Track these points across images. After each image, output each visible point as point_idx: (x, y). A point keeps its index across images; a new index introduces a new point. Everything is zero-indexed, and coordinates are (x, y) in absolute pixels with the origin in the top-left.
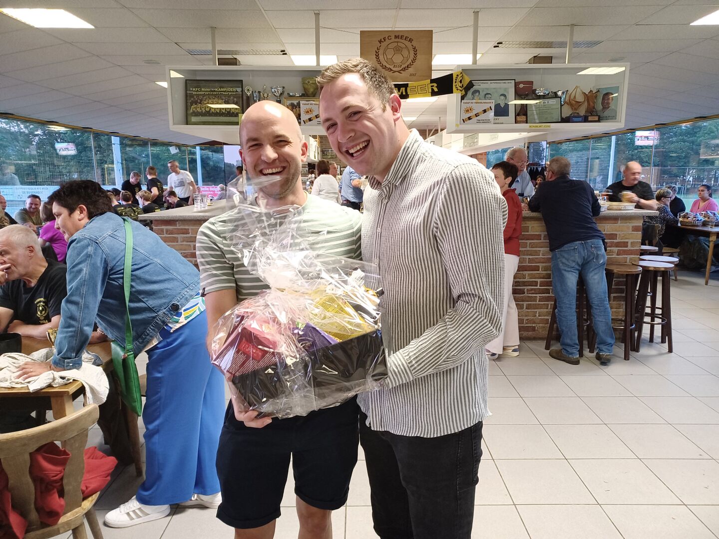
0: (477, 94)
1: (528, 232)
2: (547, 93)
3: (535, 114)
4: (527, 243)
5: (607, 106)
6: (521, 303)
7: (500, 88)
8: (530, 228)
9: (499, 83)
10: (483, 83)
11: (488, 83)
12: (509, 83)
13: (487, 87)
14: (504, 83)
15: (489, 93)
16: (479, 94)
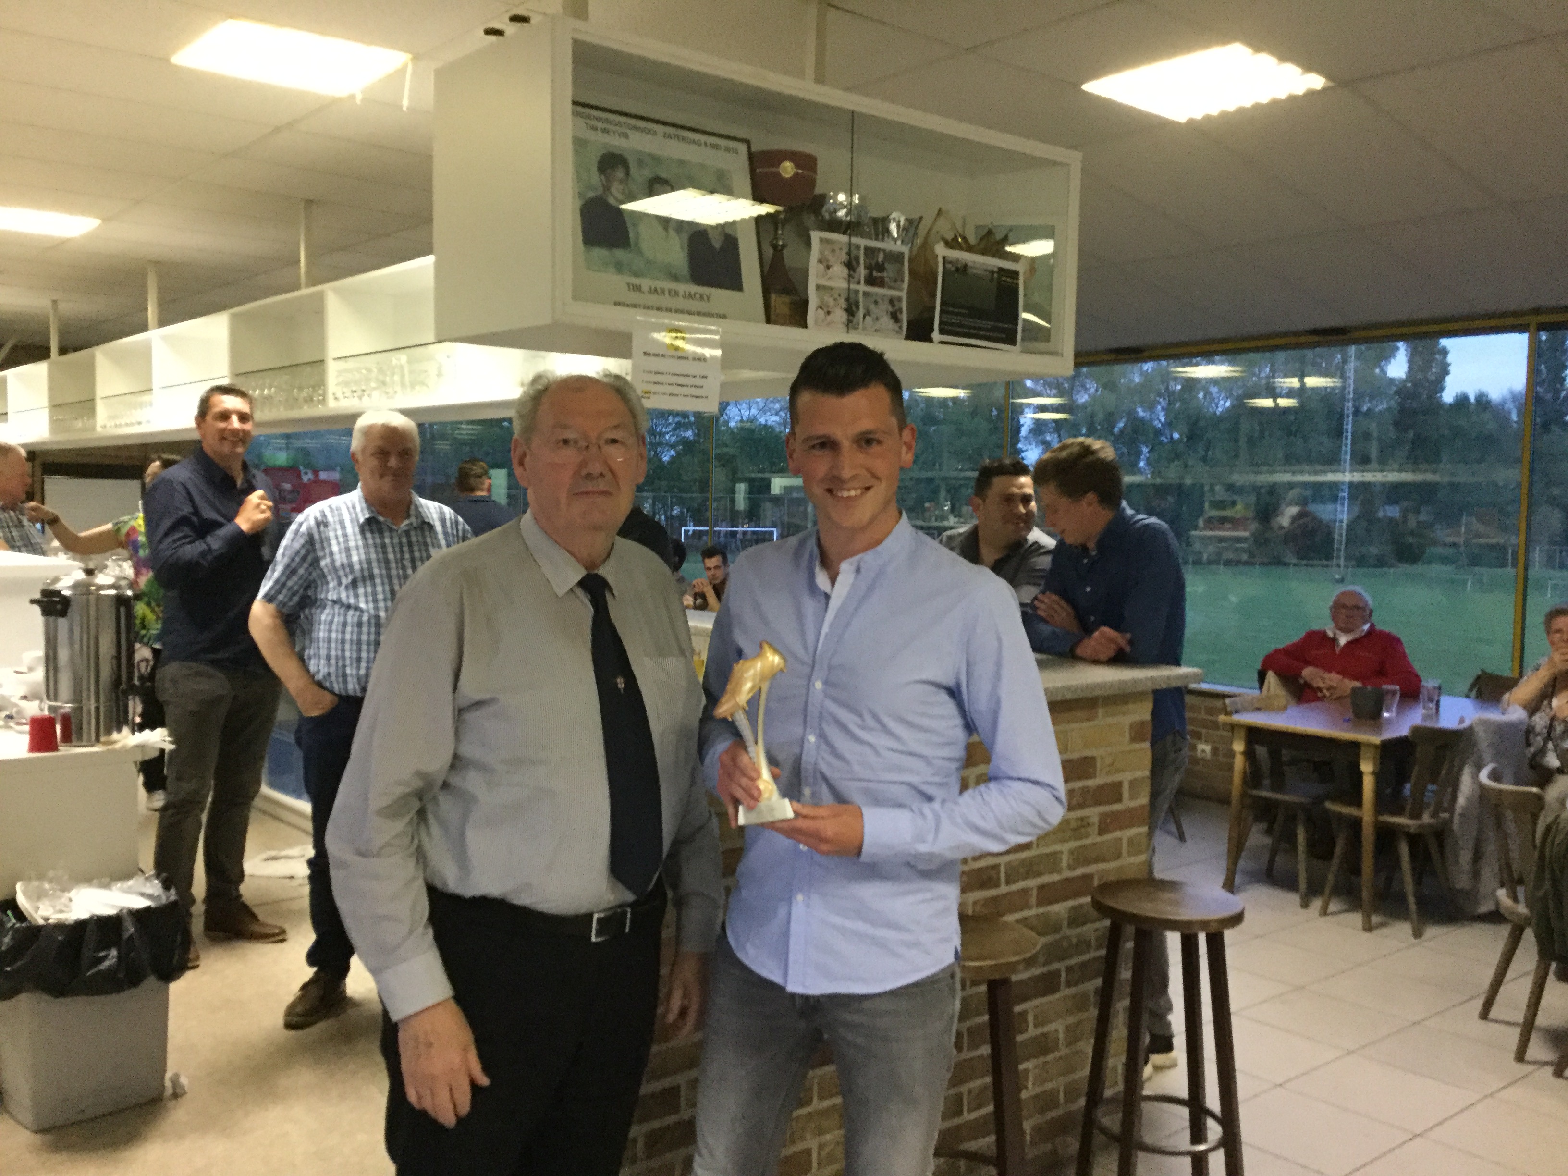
0: (620, 174)
7: (702, 166)
9: (694, 142)
10: (636, 128)
11: (655, 133)
12: (728, 150)
13: (657, 152)
14: (715, 147)
15: (664, 175)
16: (627, 173)
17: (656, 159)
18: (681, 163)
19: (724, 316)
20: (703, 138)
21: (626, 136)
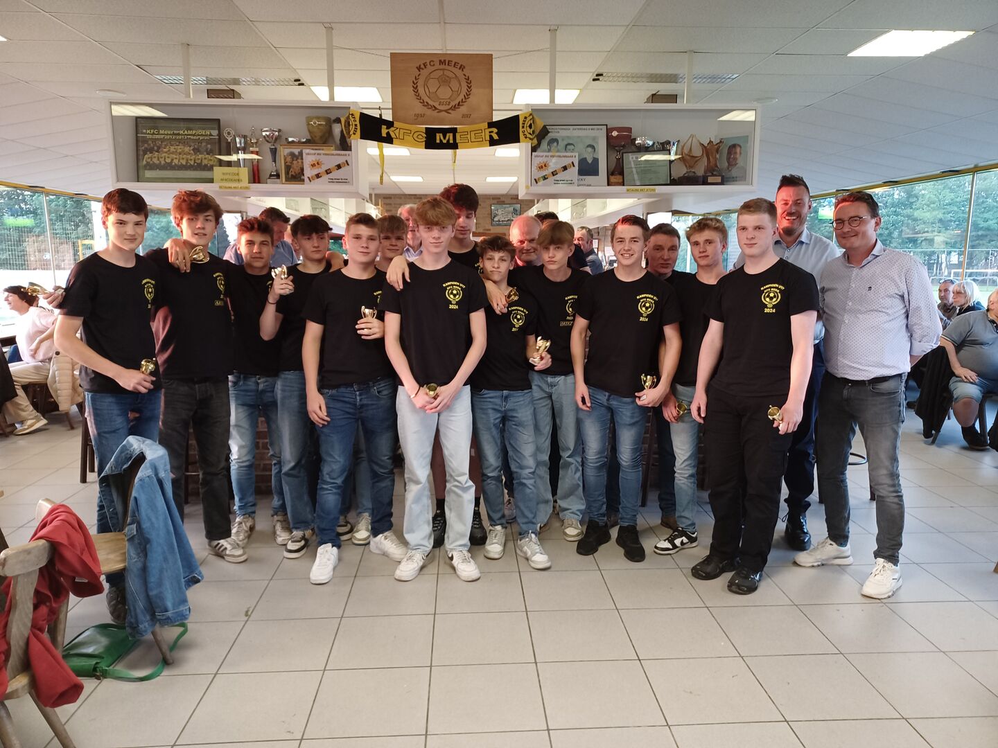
0: (555, 144)
2: (651, 143)
3: (634, 173)
5: (734, 163)
7: (587, 137)
9: (584, 129)
10: (562, 129)
11: (569, 129)
12: (598, 129)
13: (569, 135)
14: (592, 129)
15: (571, 142)
16: (558, 143)
17: (568, 137)
18: (579, 137)
19: (590, 185)
20: (588, 127)
21: (559, 132)
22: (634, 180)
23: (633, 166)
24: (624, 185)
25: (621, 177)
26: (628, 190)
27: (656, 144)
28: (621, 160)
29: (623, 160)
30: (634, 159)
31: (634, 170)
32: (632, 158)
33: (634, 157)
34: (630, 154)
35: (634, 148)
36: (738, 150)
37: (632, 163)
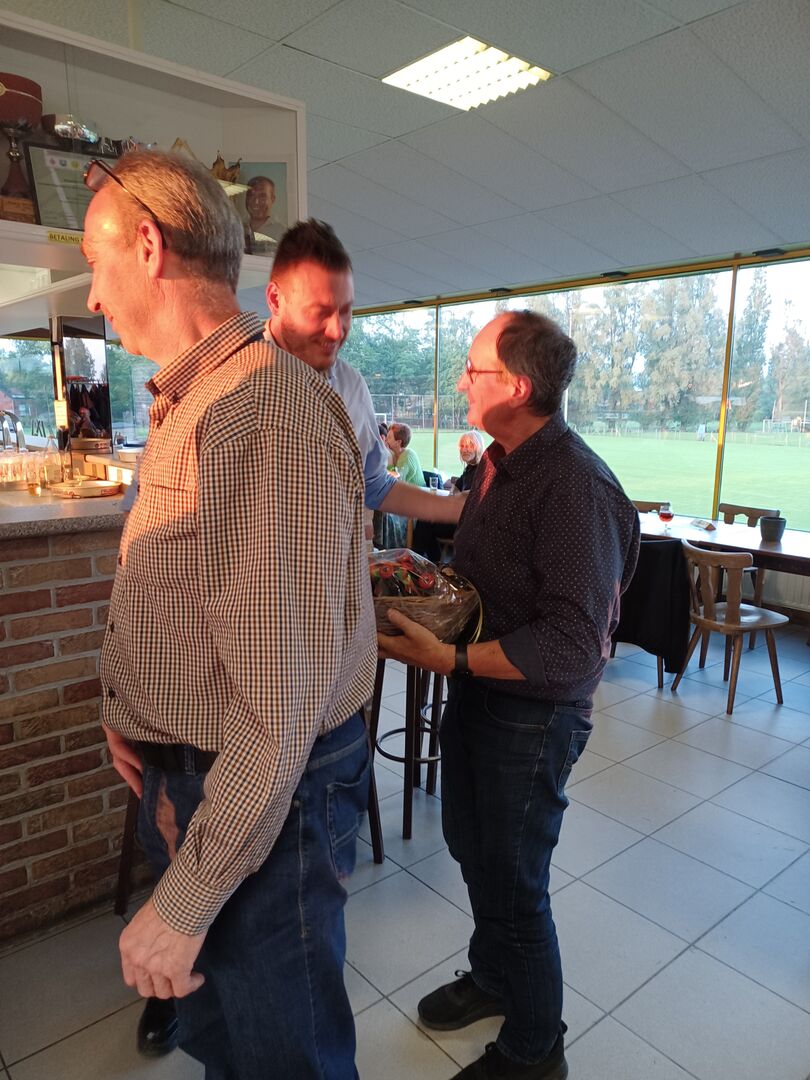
1: (89, 575)
2: (92, 137)
3: (63, 197)
4: (90, 611)
5: (261, 215)
6: (94, 794)
8: (92, 563)
22: (63, 215)
23: (56, 181)
24: (38, 222)
25: (28, 202)
26: (51, 237)
27: (103, 143)
28: (23, 163)
29: (29, 164)
30: (58, 165)
31: (60, 190)
32: (53, 162)
33: (57, 159)
34: (45, 151)
35: (49, 140)
36: (268, 189)
37: (54, 174)
